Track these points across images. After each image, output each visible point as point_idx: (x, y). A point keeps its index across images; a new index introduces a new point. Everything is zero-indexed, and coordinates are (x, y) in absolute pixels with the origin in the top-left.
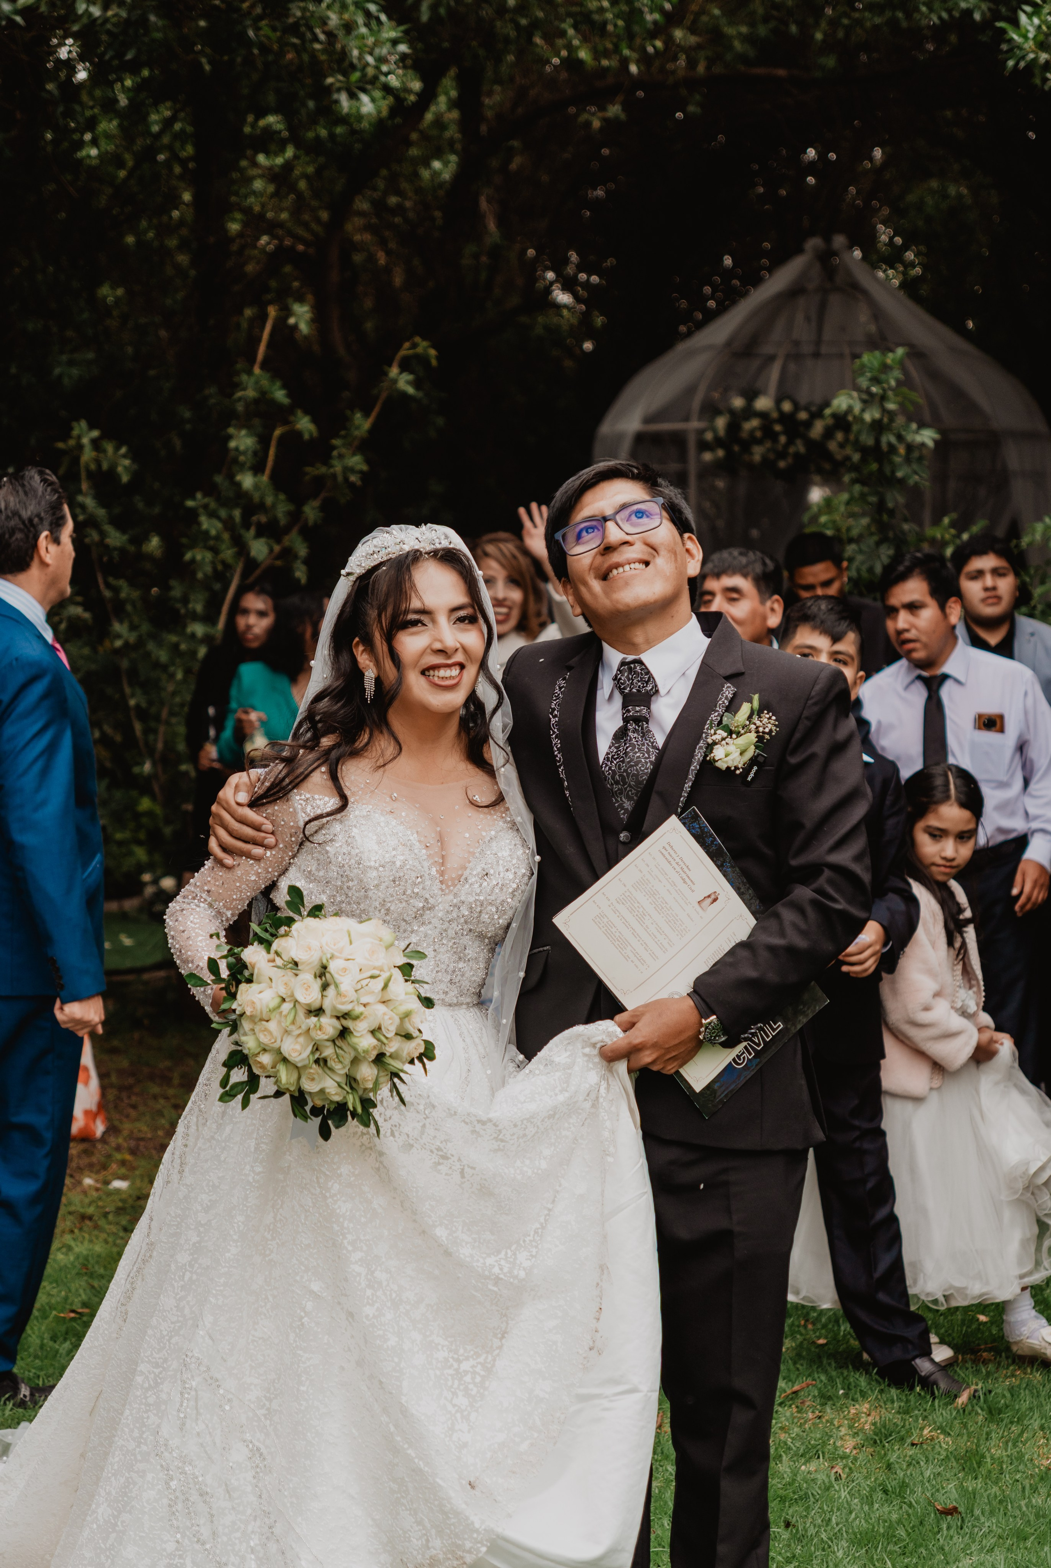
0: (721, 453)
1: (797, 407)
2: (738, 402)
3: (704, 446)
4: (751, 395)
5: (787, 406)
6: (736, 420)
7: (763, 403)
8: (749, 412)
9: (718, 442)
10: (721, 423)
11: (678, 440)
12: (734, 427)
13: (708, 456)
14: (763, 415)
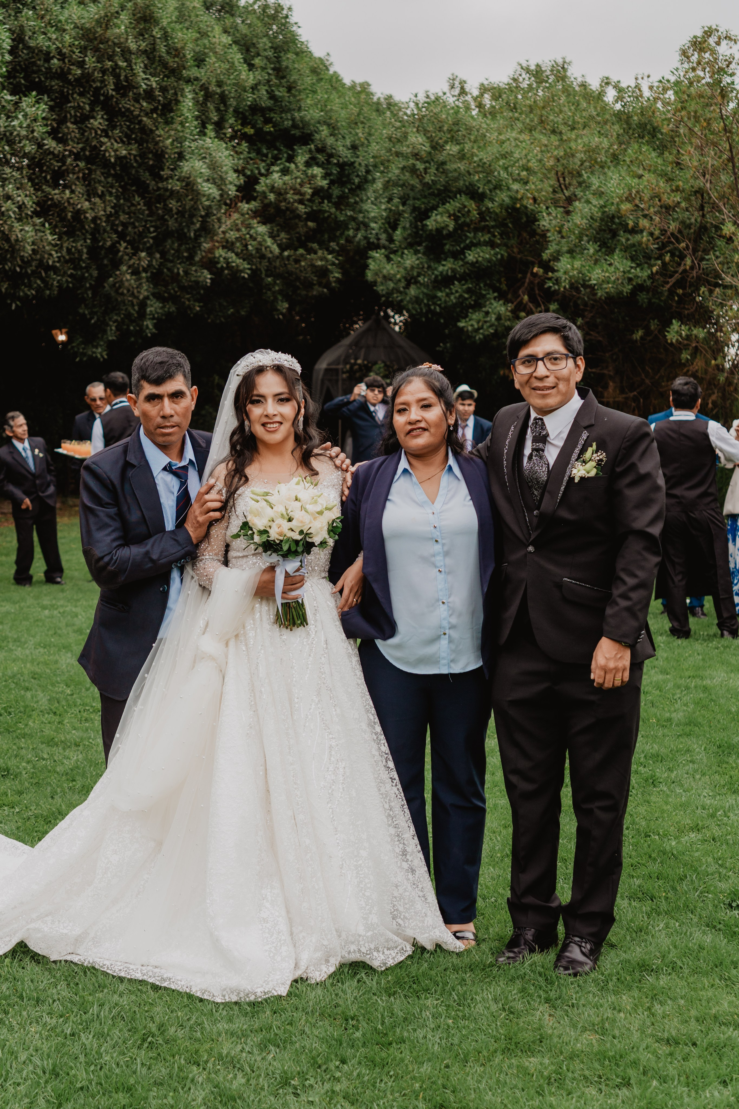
0: (348, 375)
1: (369, 362)
2: (352, 361)
3: (343, 373)
4: (356, 359)
5: (366, 362)
6: (352, 365)
7: (359, 361)
8: (355, 364)
9: (347, 372)
10: (348, 366)
11: (336, 370)
12: (352, 367)
13: (345, 376)
14: (359, 365)
